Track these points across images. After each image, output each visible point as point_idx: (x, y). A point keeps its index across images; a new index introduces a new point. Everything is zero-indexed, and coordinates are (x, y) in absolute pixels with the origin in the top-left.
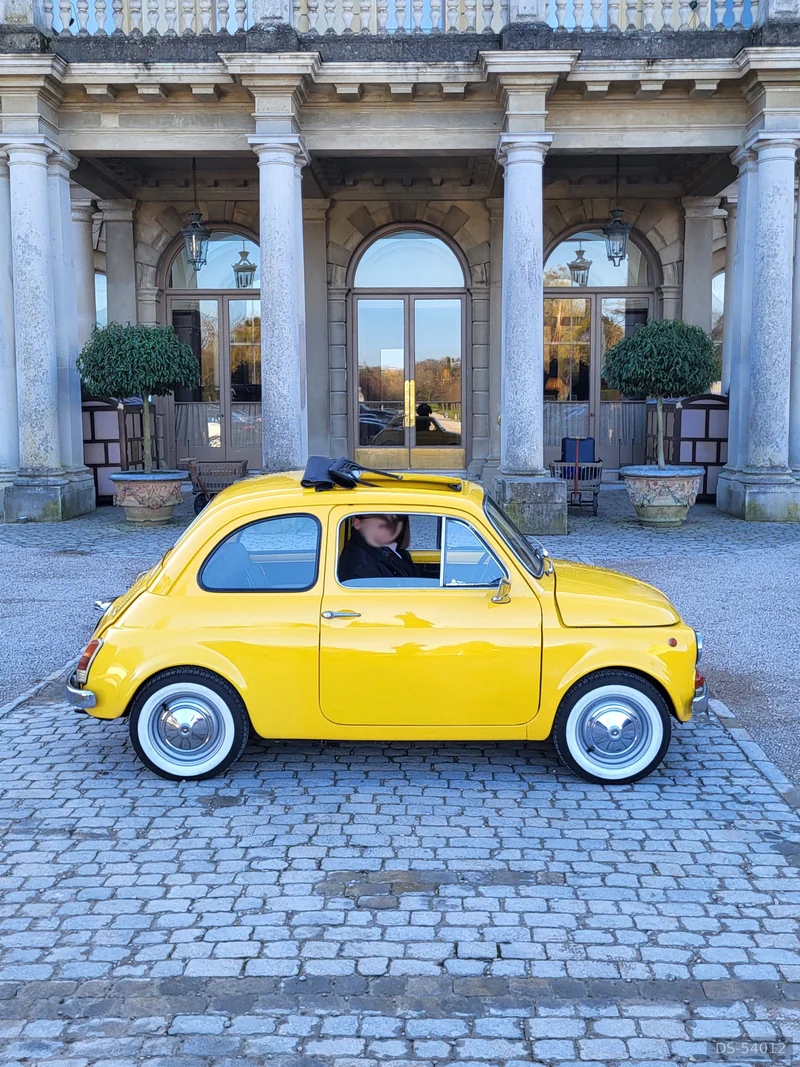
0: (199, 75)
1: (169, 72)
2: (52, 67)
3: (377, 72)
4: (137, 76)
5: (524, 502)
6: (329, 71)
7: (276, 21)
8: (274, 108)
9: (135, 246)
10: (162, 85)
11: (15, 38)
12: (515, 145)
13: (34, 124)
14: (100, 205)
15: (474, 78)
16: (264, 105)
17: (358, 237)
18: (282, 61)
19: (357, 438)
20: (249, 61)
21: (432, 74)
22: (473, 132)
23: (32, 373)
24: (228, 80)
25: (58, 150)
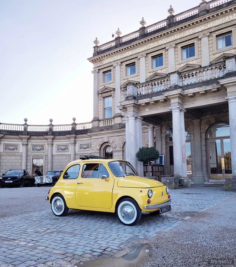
0: (161, 98)
1: (155, 98)
2: (134, 101)
3: (196, 90)
4: (149, 100)
5: (229, 183)
6: (186, 92)
7: (175, 85)
8: (175, 102)
9: (161, 134)
10: (154, 101)
11: (129, 98)
12: (229, 99)
13: (132, 112)
14: (155, 127)
15: (218, 87)
16: (172, 101)
17: (208, 127)
18: (175, 92)
19: (210, 172)
20: (168, 93)
21: (209, 88)
22: (222, 98)
23: (131, 158)
24: (166, 98)
25: (137, 116)
